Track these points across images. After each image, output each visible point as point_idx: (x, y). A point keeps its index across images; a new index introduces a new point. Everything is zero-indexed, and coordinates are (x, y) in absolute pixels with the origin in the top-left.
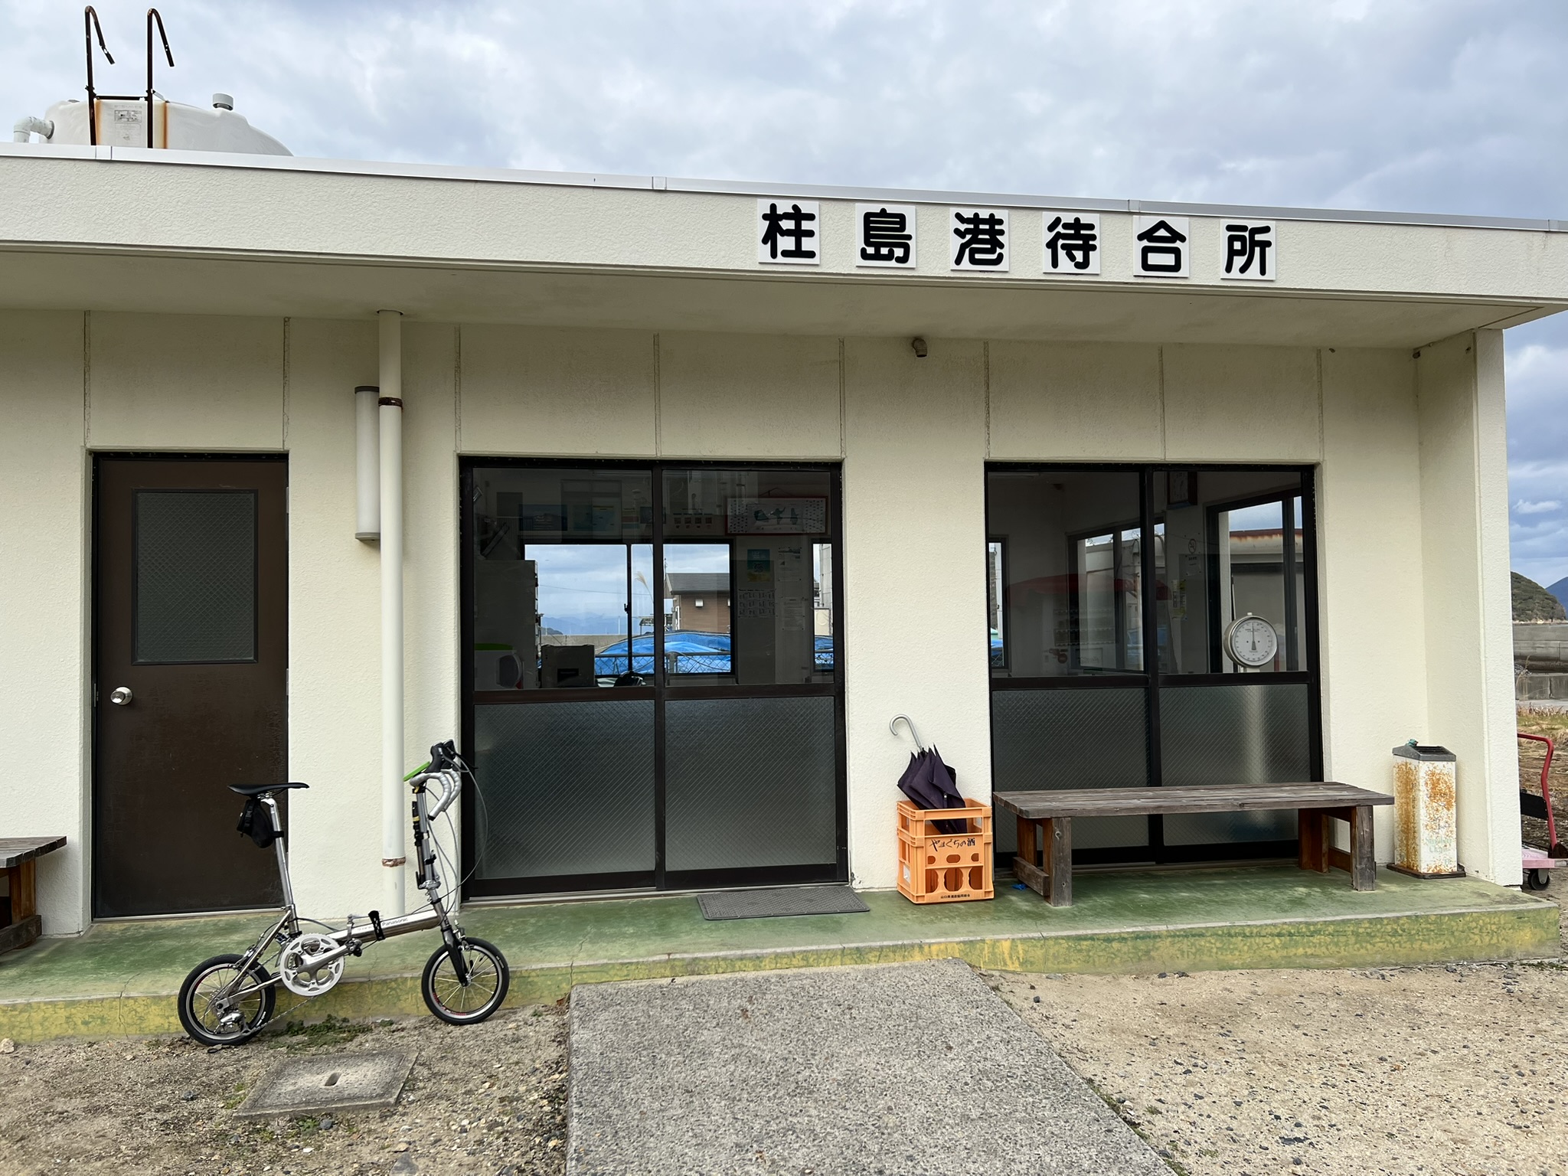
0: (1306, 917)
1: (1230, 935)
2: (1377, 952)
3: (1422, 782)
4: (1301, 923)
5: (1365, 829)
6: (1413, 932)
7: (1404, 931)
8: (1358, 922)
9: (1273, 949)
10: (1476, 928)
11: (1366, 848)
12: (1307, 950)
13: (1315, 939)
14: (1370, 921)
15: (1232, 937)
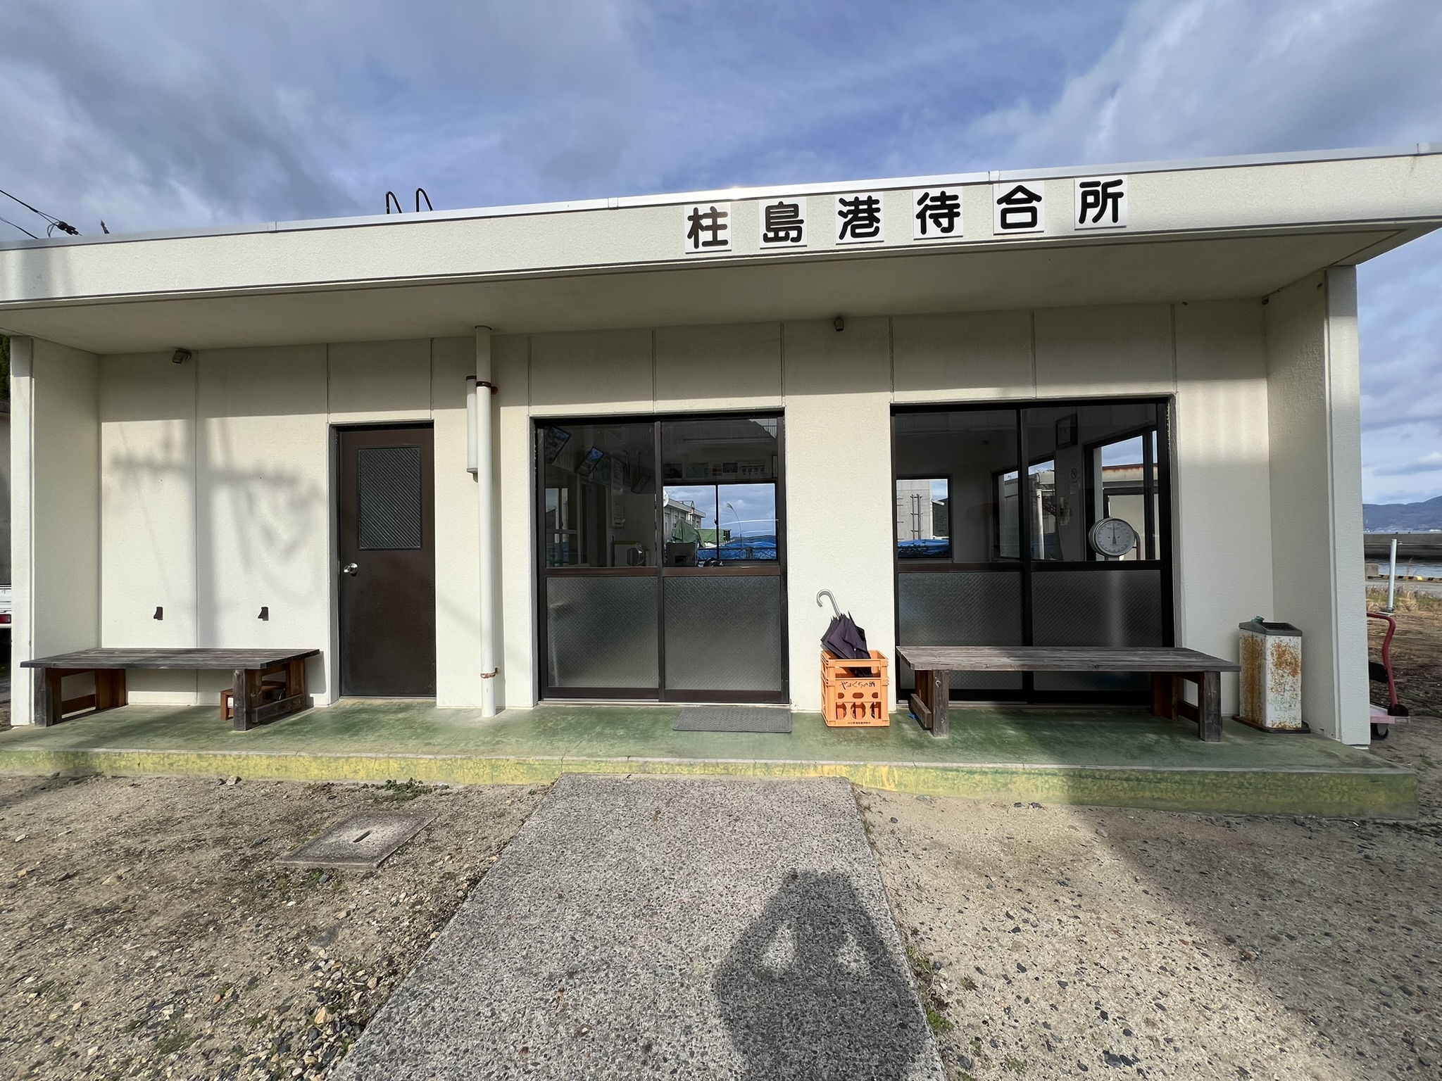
0: (1153, 765)
1: (1080, 776)
2: (1223, 801)
3: (1268, 653)
4: (1148, 771)
5: (1212, 691)
6: (1260, 786)
7: (1251, 784)
8: (1205, 774)
9: (1121, 791)
10: (1326, 786)
11: (1213, 707)
12: (1154, 794)
13: (1163, 785)
14: (1217, 774)
15: (1083, 778)
